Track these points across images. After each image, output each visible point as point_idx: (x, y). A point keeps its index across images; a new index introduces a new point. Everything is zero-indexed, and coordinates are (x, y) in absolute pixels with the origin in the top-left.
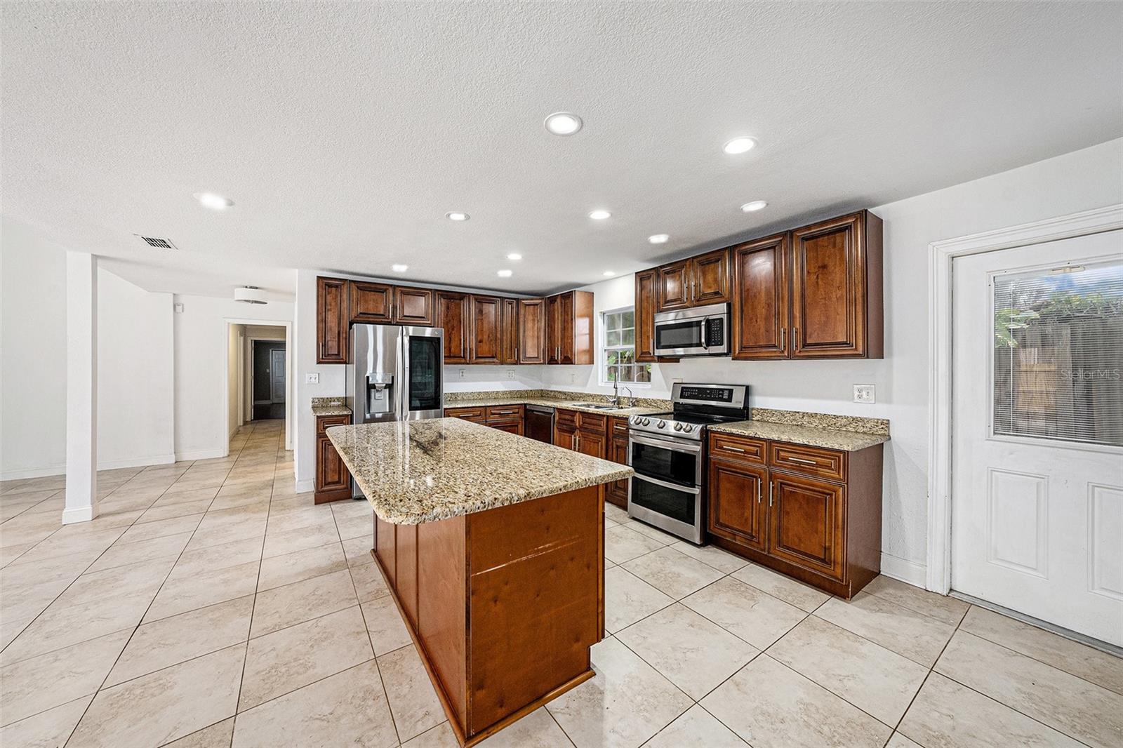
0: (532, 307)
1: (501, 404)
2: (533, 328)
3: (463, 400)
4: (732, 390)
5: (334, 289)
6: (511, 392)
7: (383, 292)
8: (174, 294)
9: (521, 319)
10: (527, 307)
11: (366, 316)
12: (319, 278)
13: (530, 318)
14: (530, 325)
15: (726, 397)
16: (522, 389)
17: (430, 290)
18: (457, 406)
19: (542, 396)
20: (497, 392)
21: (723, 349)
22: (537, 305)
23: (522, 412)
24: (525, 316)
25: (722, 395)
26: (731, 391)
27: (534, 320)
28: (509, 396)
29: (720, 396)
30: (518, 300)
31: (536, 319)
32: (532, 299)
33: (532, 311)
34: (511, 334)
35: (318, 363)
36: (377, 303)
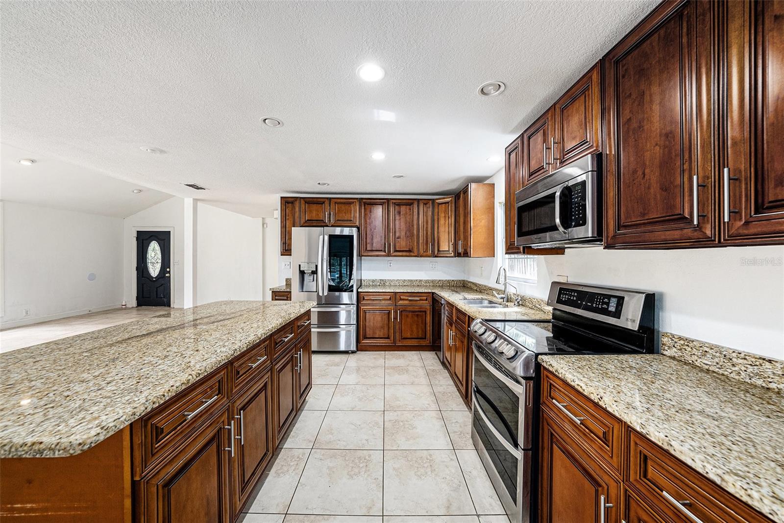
0: (444, 205)
1: (409, 291)
2: (445, 224)
3: (390, 286)
4: (623, 298)
5: (290, 204)
6: (433, 281)
7: (322, 204)
8: (263, 218)
9: (436, 218)
10: (440, 206)
11: (311, 222)
12: (281, 197)
13: (443, 215)
14: (442, 221)
15: (612, 308)
16: (444, 279)
17: (357, 199)
18: (369, 291)
19: (464, 286)
20: (420, 281)
21: (588, 230)
22: (448, 203)
23: (430, 299)
24: (438, 215)
25: (608, 304)
26: (621, 300)
27: (445, 217)
28: (431, 284)
29: (605, 306)
30: (433, 200)
31: (447, 215)
32: (444, 198)
33: (444, 209)
34: (427, 231)
35: (281, 255)
36: (318, 212)
